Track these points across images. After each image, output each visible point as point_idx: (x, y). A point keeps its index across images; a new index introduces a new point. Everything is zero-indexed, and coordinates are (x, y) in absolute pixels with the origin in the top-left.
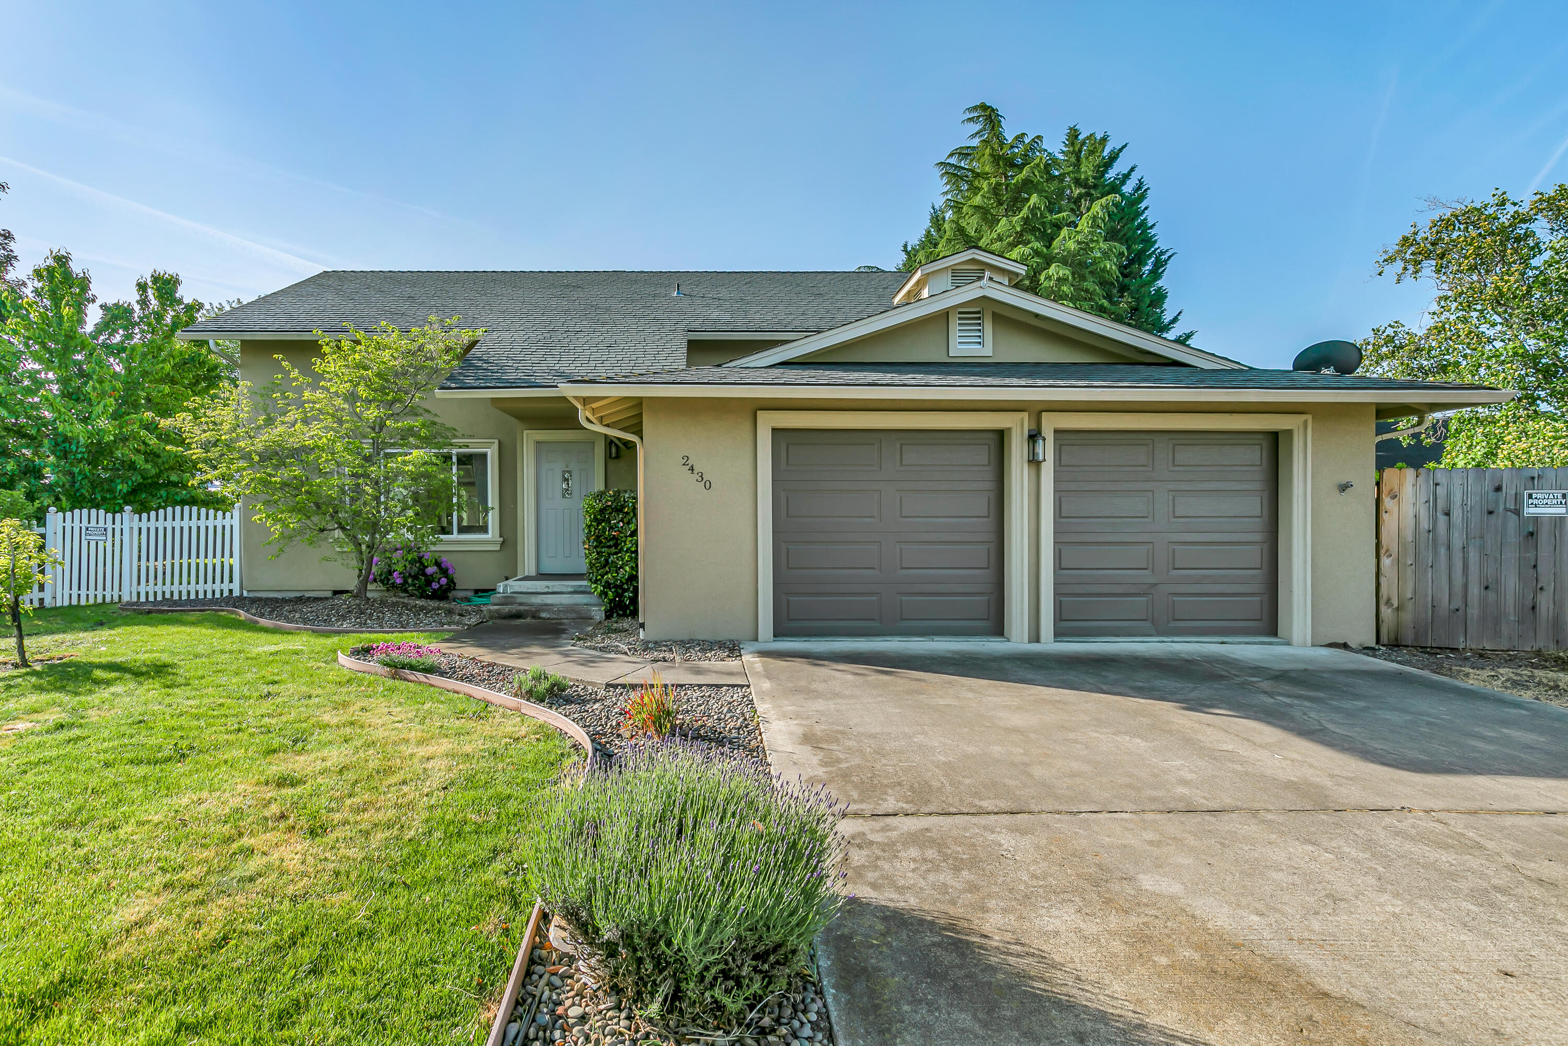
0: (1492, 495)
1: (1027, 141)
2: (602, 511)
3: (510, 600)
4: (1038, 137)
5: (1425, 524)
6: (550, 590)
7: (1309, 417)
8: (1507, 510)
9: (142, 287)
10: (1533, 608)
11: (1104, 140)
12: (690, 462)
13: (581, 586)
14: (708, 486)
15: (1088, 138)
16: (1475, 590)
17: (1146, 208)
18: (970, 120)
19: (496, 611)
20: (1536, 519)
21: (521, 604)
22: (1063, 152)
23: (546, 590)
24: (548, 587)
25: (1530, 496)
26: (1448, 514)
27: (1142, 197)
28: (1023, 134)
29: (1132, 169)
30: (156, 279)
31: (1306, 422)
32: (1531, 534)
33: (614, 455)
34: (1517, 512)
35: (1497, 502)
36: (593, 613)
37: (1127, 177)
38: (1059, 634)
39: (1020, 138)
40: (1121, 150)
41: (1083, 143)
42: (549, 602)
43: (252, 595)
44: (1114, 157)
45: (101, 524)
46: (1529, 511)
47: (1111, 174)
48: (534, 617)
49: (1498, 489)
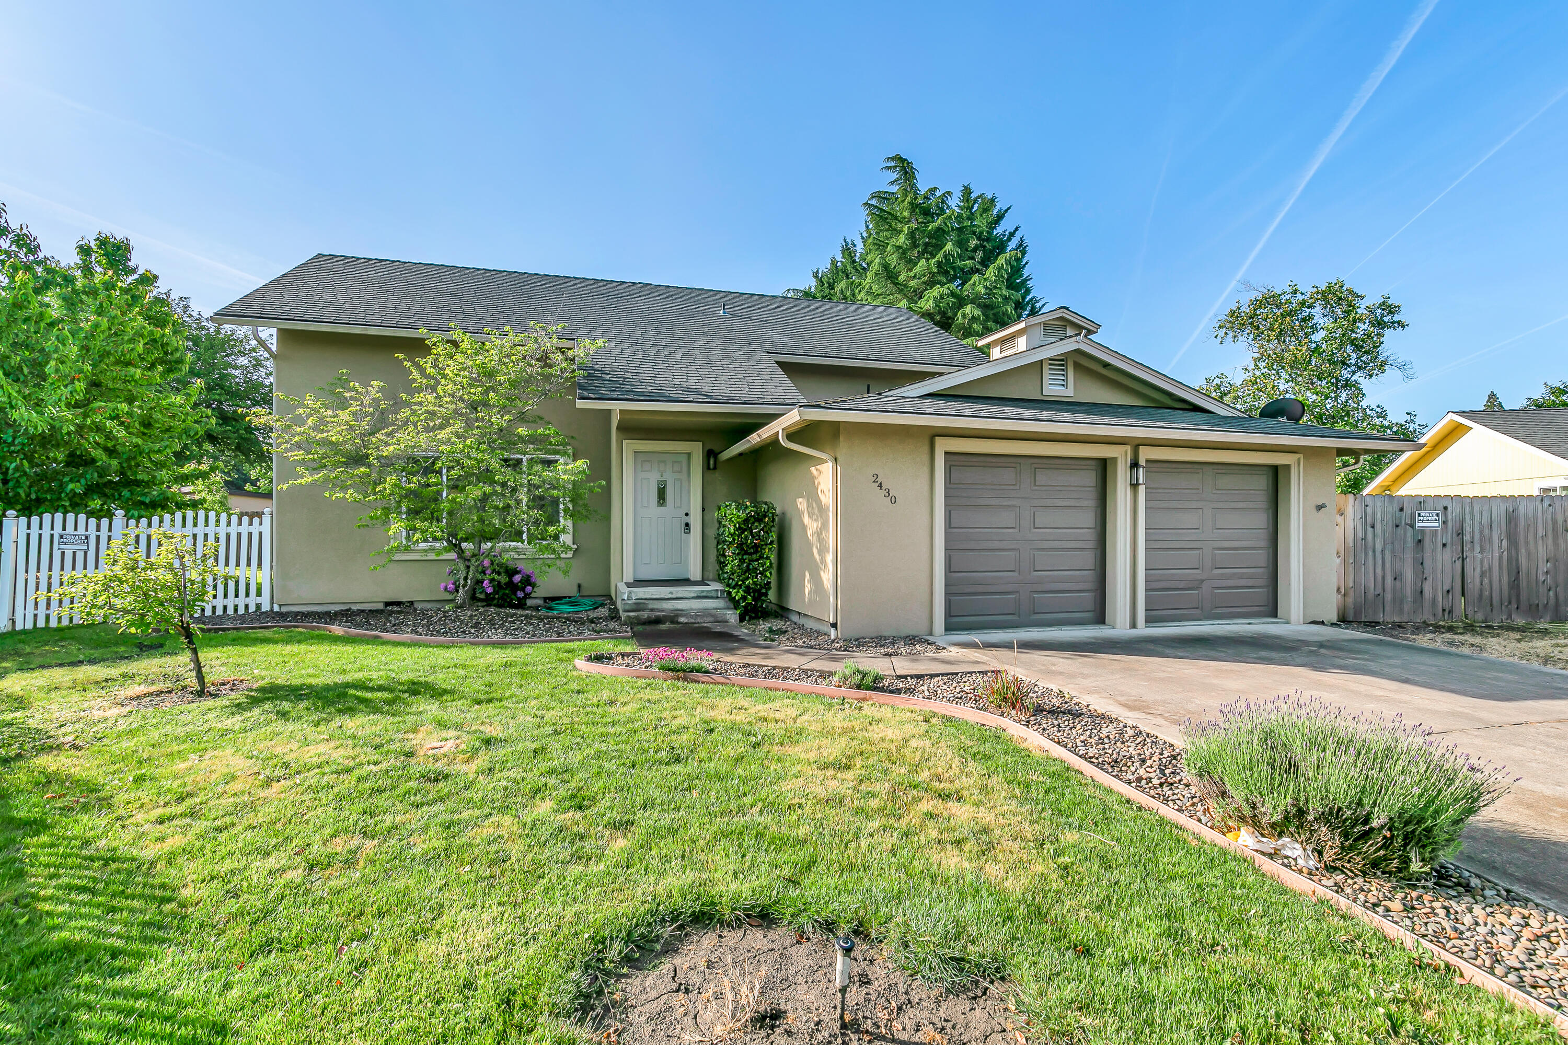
0: (1398, 514)
1: (938, 194)
2: (746, 521)
3: (642, 606)
4: (948, 193)
5: (1360, 534)
6: (674, 596)
7: (1301, 456)
8: (1406, 524)
9: (85, 250)
10: (1422, 592)
11: (993, 201)
12: (879, 480)
13: (703, 591)
14: (894, 500)
15: (979, 197)
16: (1389, 580)
17: (1027, 263)
18: (888, 168)
19: (636, 617)
20: (1422, 531)
21: (652, 610)
22: (959, 206)
23: (670, 596)
24: (671, 593)
25: (1419, 515)
26: (1373, 527)
27: (1024, 253)
28: (936, 188)
29: (1017, 229)
30: (103, 242)
31: (1299, 459)
32: (1420, 541)
33: (712, 466)
34: (1412, 526)
35: (1401, 518)
36: (728, 617)
37: (1012, 234)
38: (1149, 620)
39: (933, 190)
40: (1006, 211)
41: (975, 201)
42: (680, 607)
43: (284, 609)
44: (1000, 217)
45: (81, 530)
46: (1419, 525)
47: (999, 230)
48: (672, 622)
49: (1401, 510)
